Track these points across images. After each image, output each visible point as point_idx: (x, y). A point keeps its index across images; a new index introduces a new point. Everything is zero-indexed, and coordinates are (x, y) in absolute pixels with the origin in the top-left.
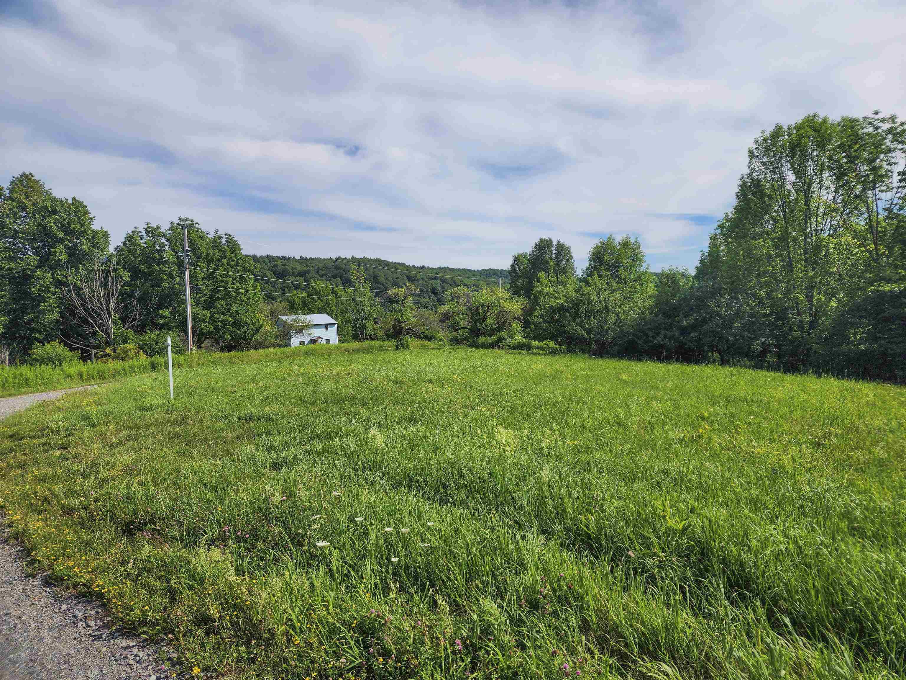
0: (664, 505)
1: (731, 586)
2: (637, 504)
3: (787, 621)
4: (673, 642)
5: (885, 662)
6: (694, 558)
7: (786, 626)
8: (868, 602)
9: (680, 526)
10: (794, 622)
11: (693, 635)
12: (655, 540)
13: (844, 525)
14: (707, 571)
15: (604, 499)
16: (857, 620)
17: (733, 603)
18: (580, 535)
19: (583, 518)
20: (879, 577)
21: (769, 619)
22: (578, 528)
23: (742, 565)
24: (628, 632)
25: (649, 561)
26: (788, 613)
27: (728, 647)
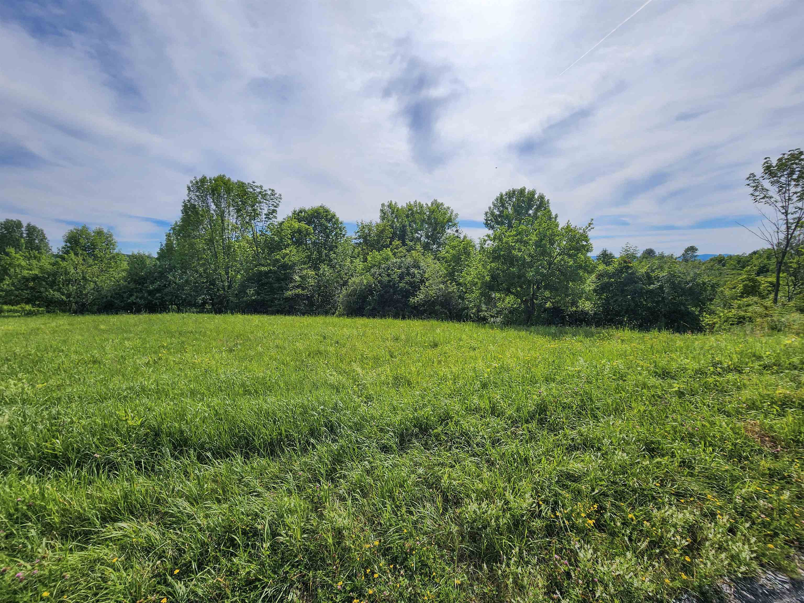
0: (126, 412)
1: (175, 448)
2: (104, 418)
3: (209, 454)
4: (131, 503)
5: (258, 455)
6: (149, 440)
7: (208, 457)
8: (250, 428)
9: (139, 423)
10: (213, 454)
11: (147, 490)
12: (117, 439)
13: (241, 391)
14: (159, 444)
15: (72, 422)
16: (246, 438)
17: (176, 458)
18: (45, 458)
19: (48, 445)
20: (255, 412)
21: (198, 459)
22: (43, 453)
23: (182, 432)
24: (91, 514)
25: (112, 455)
26: (210, 449)
27: (171, 487)
